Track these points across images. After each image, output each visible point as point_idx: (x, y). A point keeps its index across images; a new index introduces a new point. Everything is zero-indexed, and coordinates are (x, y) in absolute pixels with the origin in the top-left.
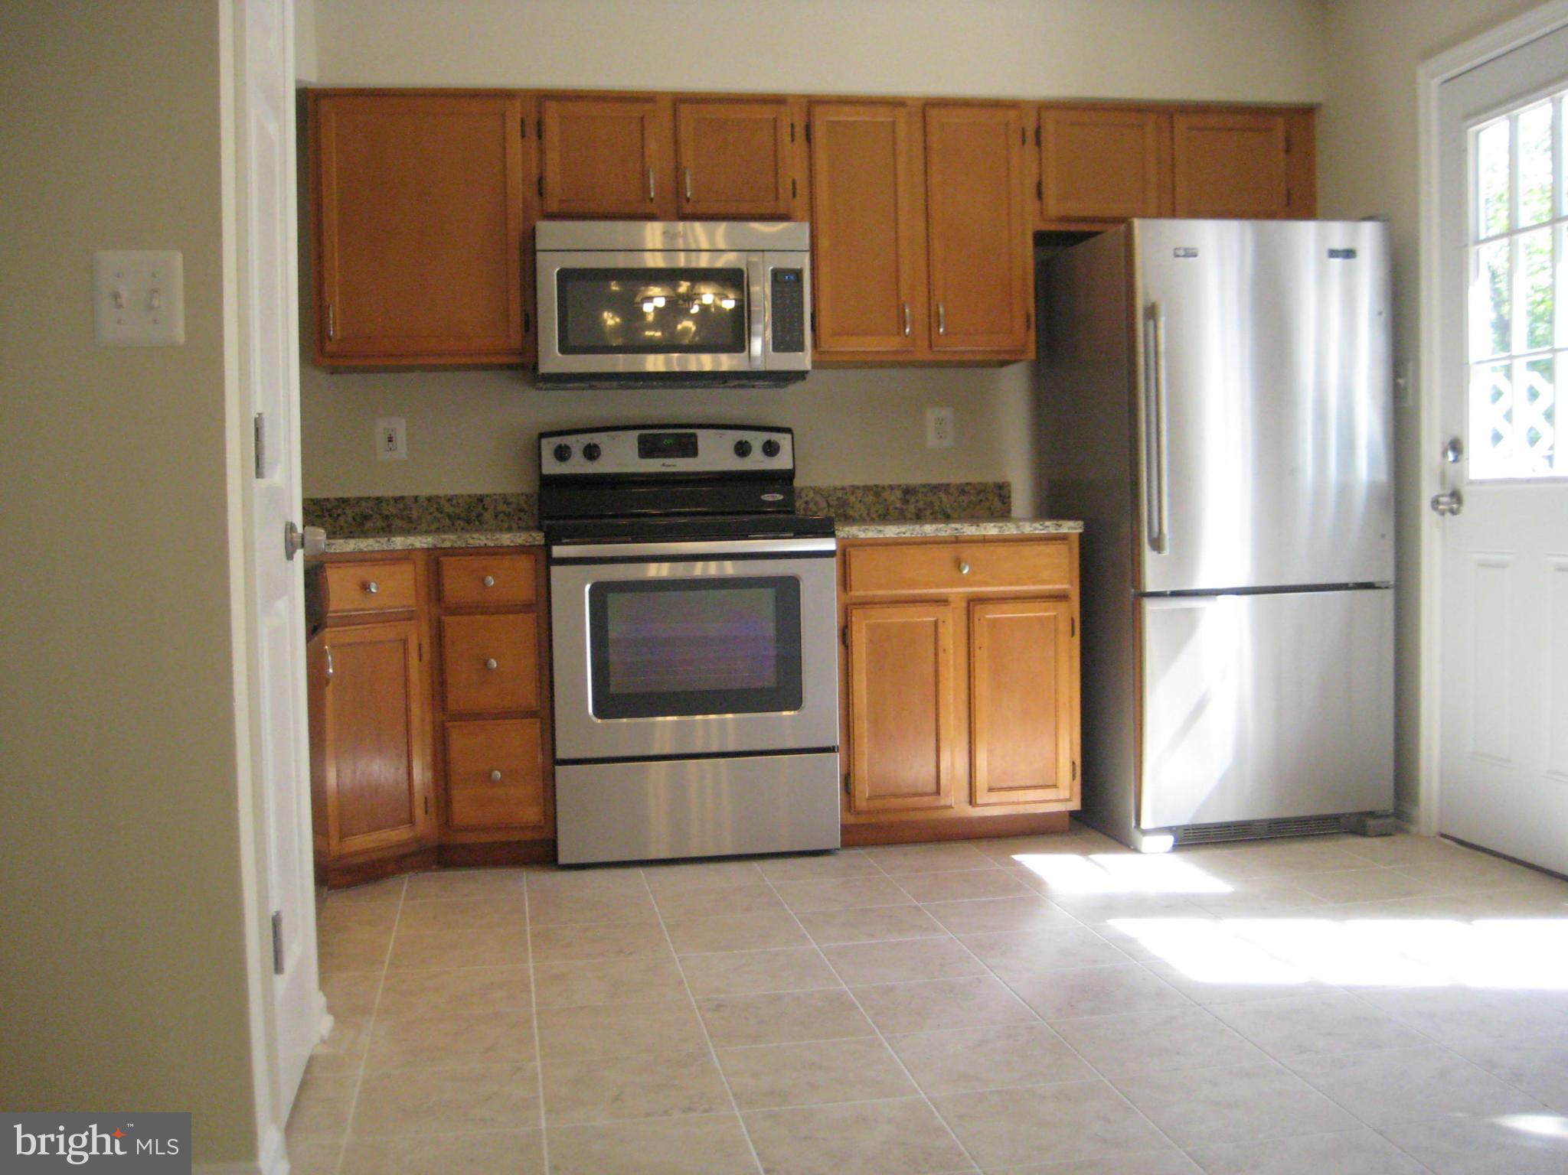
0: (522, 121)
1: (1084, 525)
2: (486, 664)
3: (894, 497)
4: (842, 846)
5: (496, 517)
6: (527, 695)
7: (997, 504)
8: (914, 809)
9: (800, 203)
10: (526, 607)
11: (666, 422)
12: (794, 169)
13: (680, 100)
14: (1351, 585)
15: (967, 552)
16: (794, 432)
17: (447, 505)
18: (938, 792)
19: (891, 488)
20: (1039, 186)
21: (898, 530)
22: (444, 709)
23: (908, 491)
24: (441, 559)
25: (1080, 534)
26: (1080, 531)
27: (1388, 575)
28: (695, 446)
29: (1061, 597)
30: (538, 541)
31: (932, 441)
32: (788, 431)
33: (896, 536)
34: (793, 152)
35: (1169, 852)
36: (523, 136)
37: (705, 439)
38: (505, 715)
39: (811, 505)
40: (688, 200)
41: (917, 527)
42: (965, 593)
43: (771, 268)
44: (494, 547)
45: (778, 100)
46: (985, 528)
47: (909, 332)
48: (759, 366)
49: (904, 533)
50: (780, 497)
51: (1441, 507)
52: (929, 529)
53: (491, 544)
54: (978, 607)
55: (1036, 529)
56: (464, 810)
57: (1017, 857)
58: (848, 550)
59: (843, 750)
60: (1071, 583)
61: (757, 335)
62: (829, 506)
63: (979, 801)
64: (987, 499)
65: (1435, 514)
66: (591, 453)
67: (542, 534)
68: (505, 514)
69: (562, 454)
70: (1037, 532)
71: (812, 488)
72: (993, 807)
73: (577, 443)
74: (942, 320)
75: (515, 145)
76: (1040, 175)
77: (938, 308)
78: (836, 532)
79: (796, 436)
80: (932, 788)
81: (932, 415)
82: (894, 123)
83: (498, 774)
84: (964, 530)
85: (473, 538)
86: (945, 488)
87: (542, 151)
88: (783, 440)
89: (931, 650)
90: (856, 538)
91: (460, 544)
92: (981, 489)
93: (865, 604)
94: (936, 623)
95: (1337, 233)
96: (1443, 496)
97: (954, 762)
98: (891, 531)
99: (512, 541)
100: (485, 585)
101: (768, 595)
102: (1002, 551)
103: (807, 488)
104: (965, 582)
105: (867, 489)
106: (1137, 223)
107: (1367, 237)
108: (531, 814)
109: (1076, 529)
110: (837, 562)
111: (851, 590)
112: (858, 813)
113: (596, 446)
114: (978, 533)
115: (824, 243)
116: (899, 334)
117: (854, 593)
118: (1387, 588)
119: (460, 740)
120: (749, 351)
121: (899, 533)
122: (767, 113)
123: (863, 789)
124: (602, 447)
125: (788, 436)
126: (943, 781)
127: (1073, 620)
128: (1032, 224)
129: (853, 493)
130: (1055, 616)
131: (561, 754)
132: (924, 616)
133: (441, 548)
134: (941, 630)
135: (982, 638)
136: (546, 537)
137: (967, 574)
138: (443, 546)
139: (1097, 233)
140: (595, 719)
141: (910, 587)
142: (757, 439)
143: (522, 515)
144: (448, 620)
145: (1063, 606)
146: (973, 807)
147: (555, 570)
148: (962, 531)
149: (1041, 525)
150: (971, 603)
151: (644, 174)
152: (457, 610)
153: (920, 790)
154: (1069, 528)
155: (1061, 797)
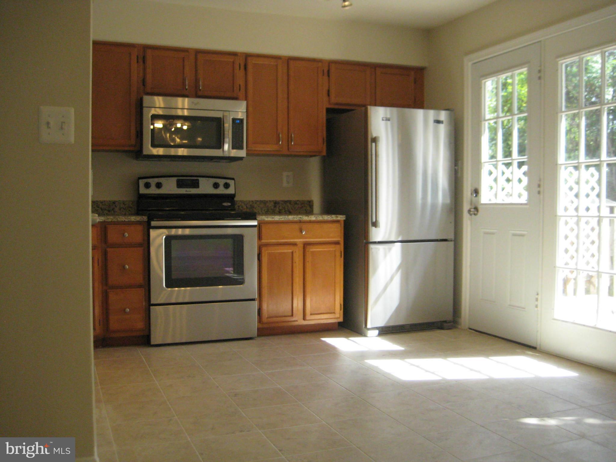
0: (137, 56)
1: (346, 216)
2: (124, 267)
3: (271, 205)
4: (257, 336)
5: (120, 210)
6: (139, 279)
7: (308, 208)
8: (284, 322)
9: (242, 93)
10: (140, 245)
11: (188, 174)
12: (240, 81)
13: (198, 52)
14: (439, 240)
15: (304, 226)
16: (235, 179)
17: (101, 204)
18: (292, 315)
19: (270, 201)
20: (329, 91)
21: (279, 218)
22: (106, 284)
23: (276, 203)
24: (107, 226)
25: (344, 220)
26: (345, 219)
27: (451, 236)
28: (198, 183)
29: (337, 243)
30: (145, 219)
31: (285, 184)
32: (233, 179)
33: (278, 220)
34: (240, 74)
35: (376, 336)
36: (137, 62)
37: (202, 181)
38: (131, 287)
39: (240, 207)
40: (200, 90)
41: (286, 216)
42: (304, 241)
43: (232, 117)
44: (128, 221)
45: (234, 54)
46: (311, 218)
47: (281, 143)
48: (227, 155)
49: (282, 219)
50: (229, 204)
51: (471, 213)
52: (291, 218)
53: (127, 220)
54: (308, 247)
55: (329, 218)
56: (114, 325)
57: (323, 339)
58: (261, 225)
59: (258, 299)
60: (341, 238)
61: (226, 143)
62: (247, 208)
63: (307, 318)
64: (305, 206)
65: (468, 215)
66: (159, 185)
67: (147, 217)
68: (123, 208)
69: (147, 186)
70: (329, 219)
71: (240, 201)
72: (313, 320)
73: (154, 182)
74: (293, 139)
75: (134, 65)
76: (329, 87)
77: (291, 135)
78: (257, 218)
79: (236, 181)
80: (290, 314)
81: (285, 174)
82: (277, 66)
83: (128, 310)
84: (303, 218)
85: (120, 218)
86: (289, 202)
87: (145, 69)
88: (231, 183)
89: (290, 262)
90: (264, 220)
91: (115, 220)
92: (303, 203)
93: (267, 245)
94: (292, 253)
95: (431, 114)
96: (471, 208)
97: (298, 303)
98: (277, 218)
99: (135, 219)
100: (124, 236)
101: (230, 241)
102: (316, 226)
103: (239, 201)
104: (303, 237)
105: (261, 202)
106: (369, 107)
107: (443, 115)
108: (140, 325)
109: (343, 218)
110: (257, 229)
111: (262, 240)
112: (263, 323)
113: (160, 183)
114: (308, 219)
115: (251, 109)
116: (277, 144)
117: (263, 241)
118: (451, 241)
119: (113, 297)
120: (223, 148)
121: (280, 219)
122: (230, 59)
123: (265, 314)
124: (163, 183)
125: (233, 181)
126: (294, 312)
127: (341, 252)
128: (327, 105)
129: (256, 203)
130: (335, 250)
131: (152, 302)
132: (287, 250)
133: (107, 222)
134: (294, 255)
135: (309, 258)
136: (148, 218)
137: (304, 234)
138: (108, 221)
139: (353, 110)
140: (167, 289)
141: (283, 239)
142: (221, 182)
143: (130, 209)
144: (109, 250)
145: (338, 246)
146: (305, 320)
147: (151, 230)
148: (302, 218)
149: (331, 217)
150: (305, 245)
151: (184, 80)
152: (113, 246)
153: (286, 314)
154: (341, 218)
155: (336, 317)
